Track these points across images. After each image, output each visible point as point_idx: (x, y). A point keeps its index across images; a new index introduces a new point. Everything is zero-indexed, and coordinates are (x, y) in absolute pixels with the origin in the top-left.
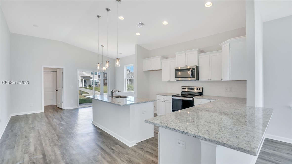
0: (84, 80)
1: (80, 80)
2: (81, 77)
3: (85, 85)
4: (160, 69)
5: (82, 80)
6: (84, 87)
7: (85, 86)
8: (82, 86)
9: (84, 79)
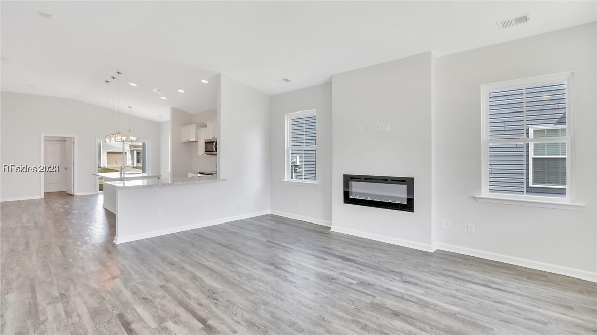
0: (135, 152)
1: (127, 153)
2: (130, 147)
3: (138, 162)
4: (194, 140)
5: (132, 152)
6: (135, 166)
7: (138, 164)
8: (132, 164)
9: (136, 150)
